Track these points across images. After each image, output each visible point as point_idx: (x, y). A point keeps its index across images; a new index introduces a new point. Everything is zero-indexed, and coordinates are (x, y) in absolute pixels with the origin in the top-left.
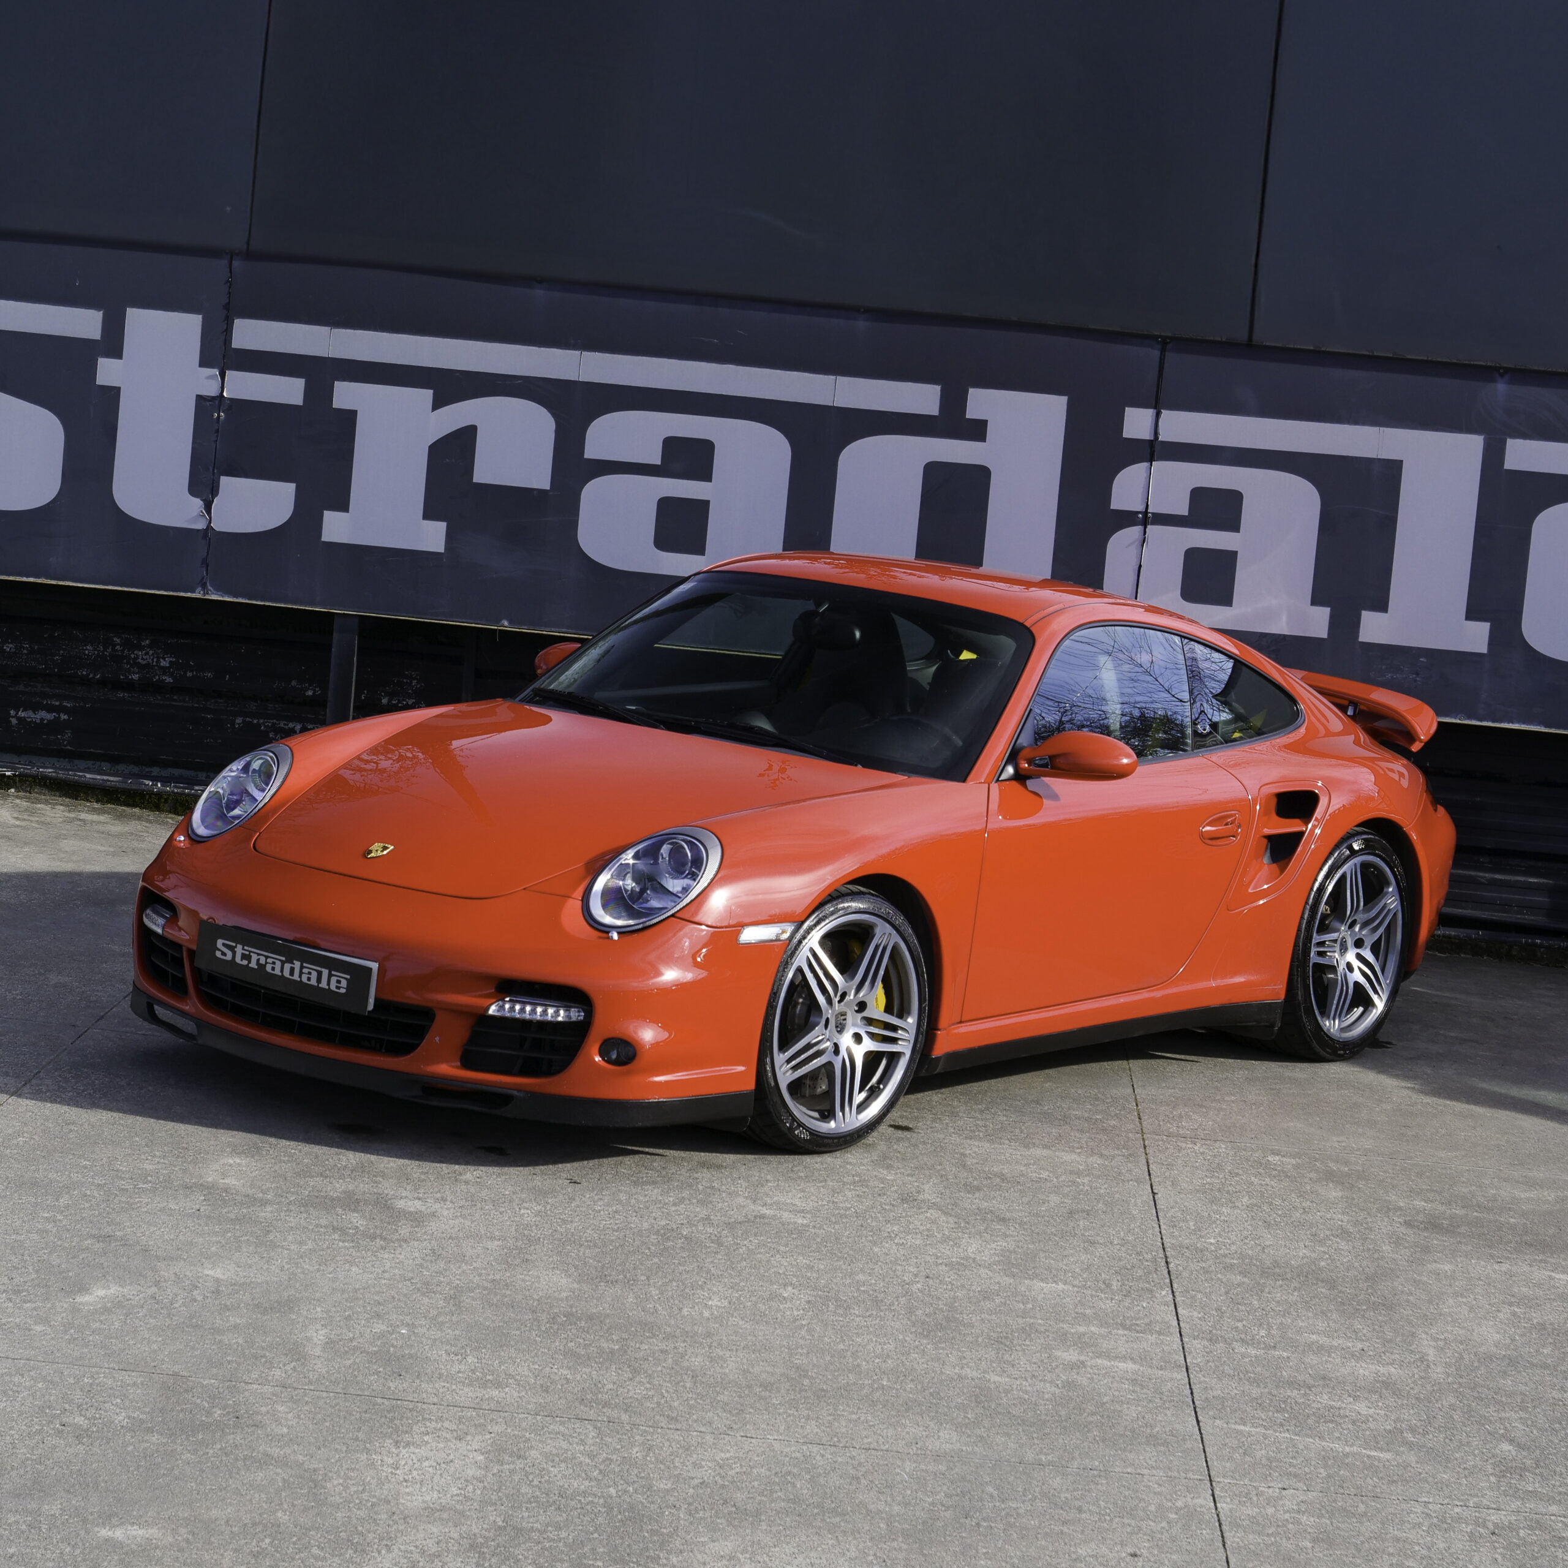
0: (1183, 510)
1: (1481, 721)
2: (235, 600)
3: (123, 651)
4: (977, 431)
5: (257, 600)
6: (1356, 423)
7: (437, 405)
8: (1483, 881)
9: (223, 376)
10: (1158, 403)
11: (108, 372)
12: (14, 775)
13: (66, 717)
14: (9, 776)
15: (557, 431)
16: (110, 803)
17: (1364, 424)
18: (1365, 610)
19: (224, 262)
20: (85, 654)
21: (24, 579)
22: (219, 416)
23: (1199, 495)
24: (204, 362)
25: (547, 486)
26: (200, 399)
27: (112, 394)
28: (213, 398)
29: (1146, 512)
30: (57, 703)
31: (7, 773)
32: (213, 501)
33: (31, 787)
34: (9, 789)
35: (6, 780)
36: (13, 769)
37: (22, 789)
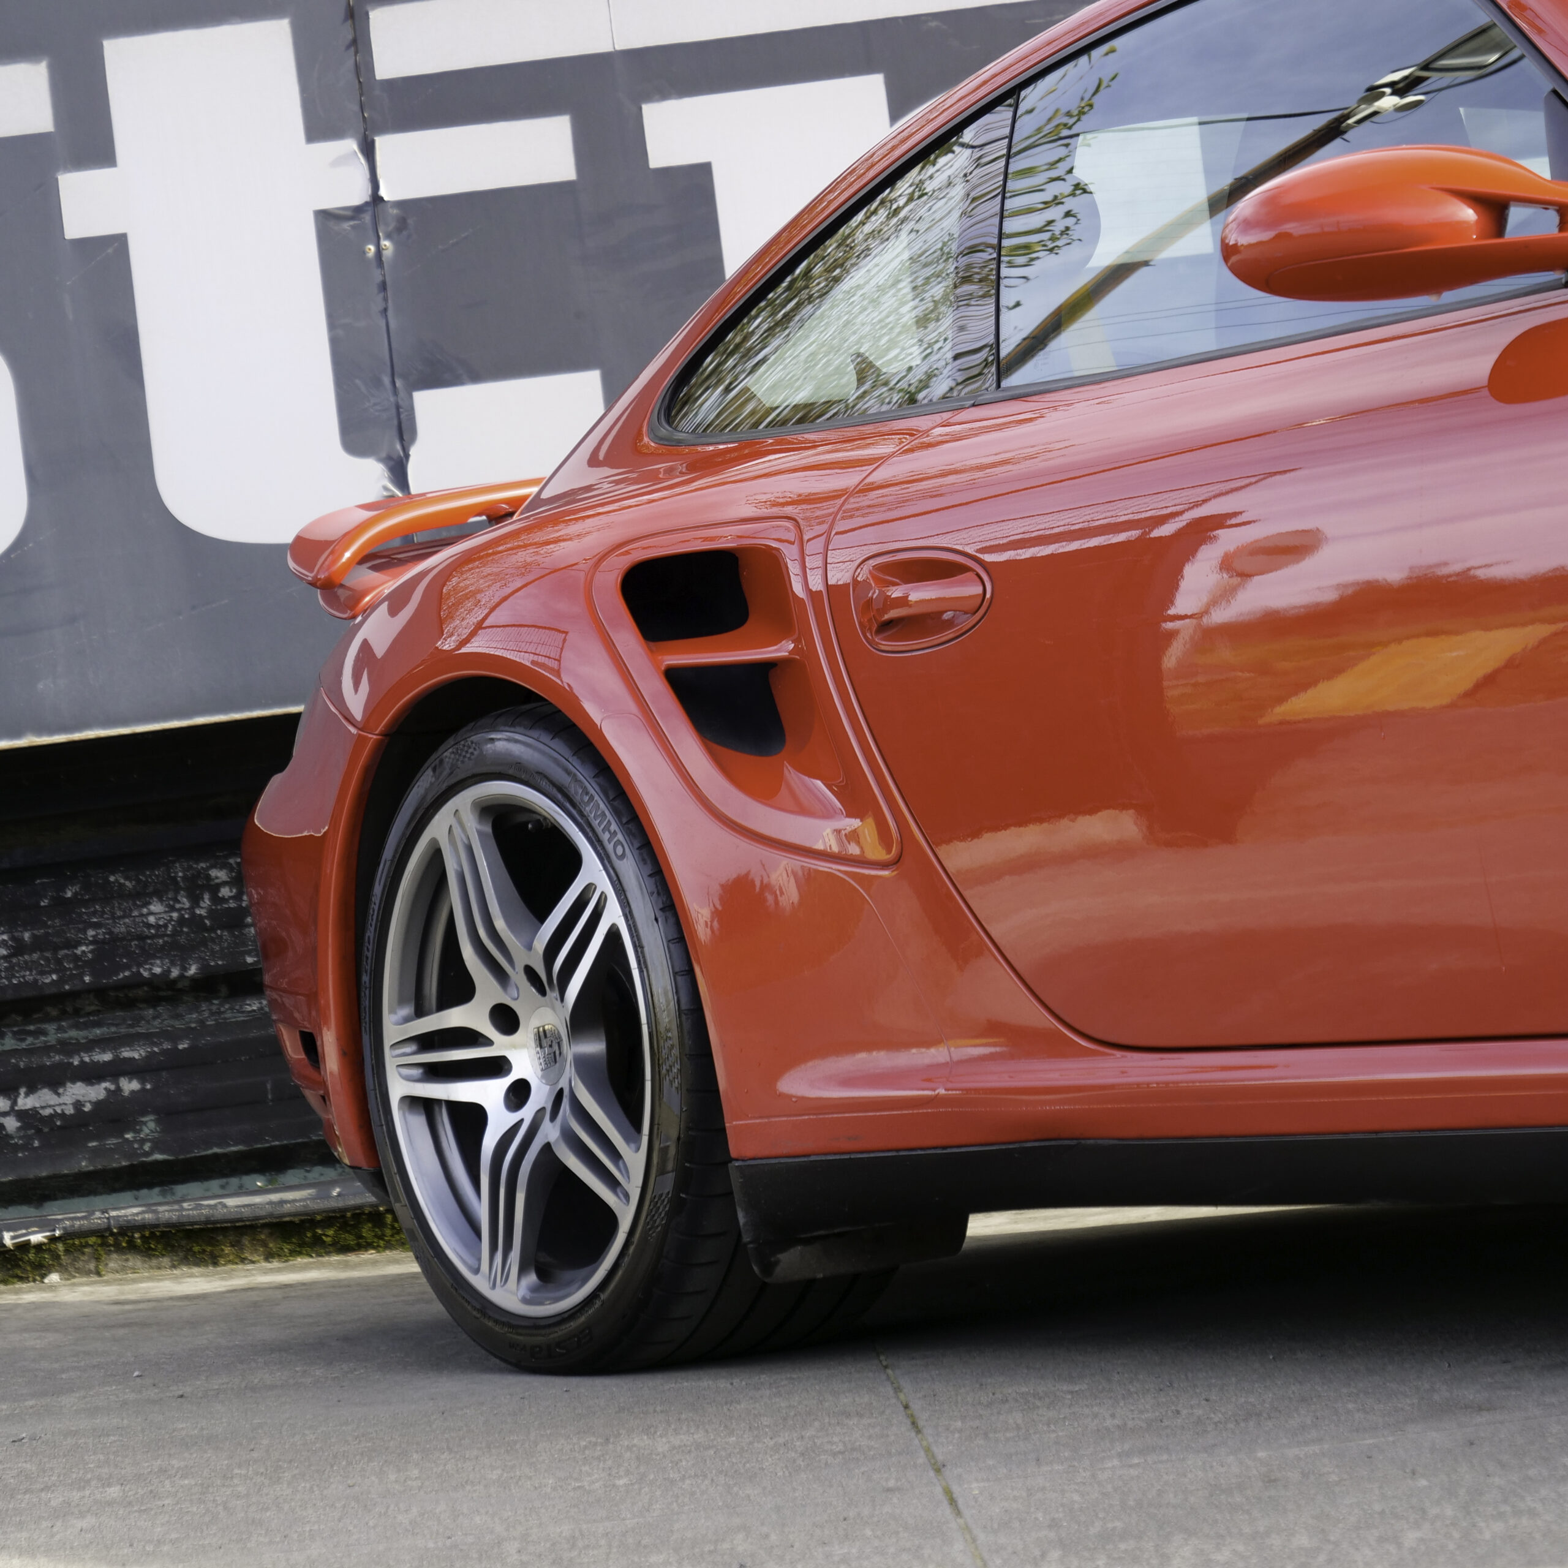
3: (238, 897)
9: (368, 150)
11: (88, 202)
12: (53, 1239)
13: (135, 1085)
14: (39, 1247)
16: (300, 1253)
20: (149, 926)
22: (380, 249)
24: (317, 129)
26: (326, 218)
28: (357, 211)
30: (107, 1057)
31: (36, 1238)
32: (407, 456)
33: (98, 1259)
34: (43, 1276)
35: (31, 1256)
36: (43, 1226)
37: (78, 1270)
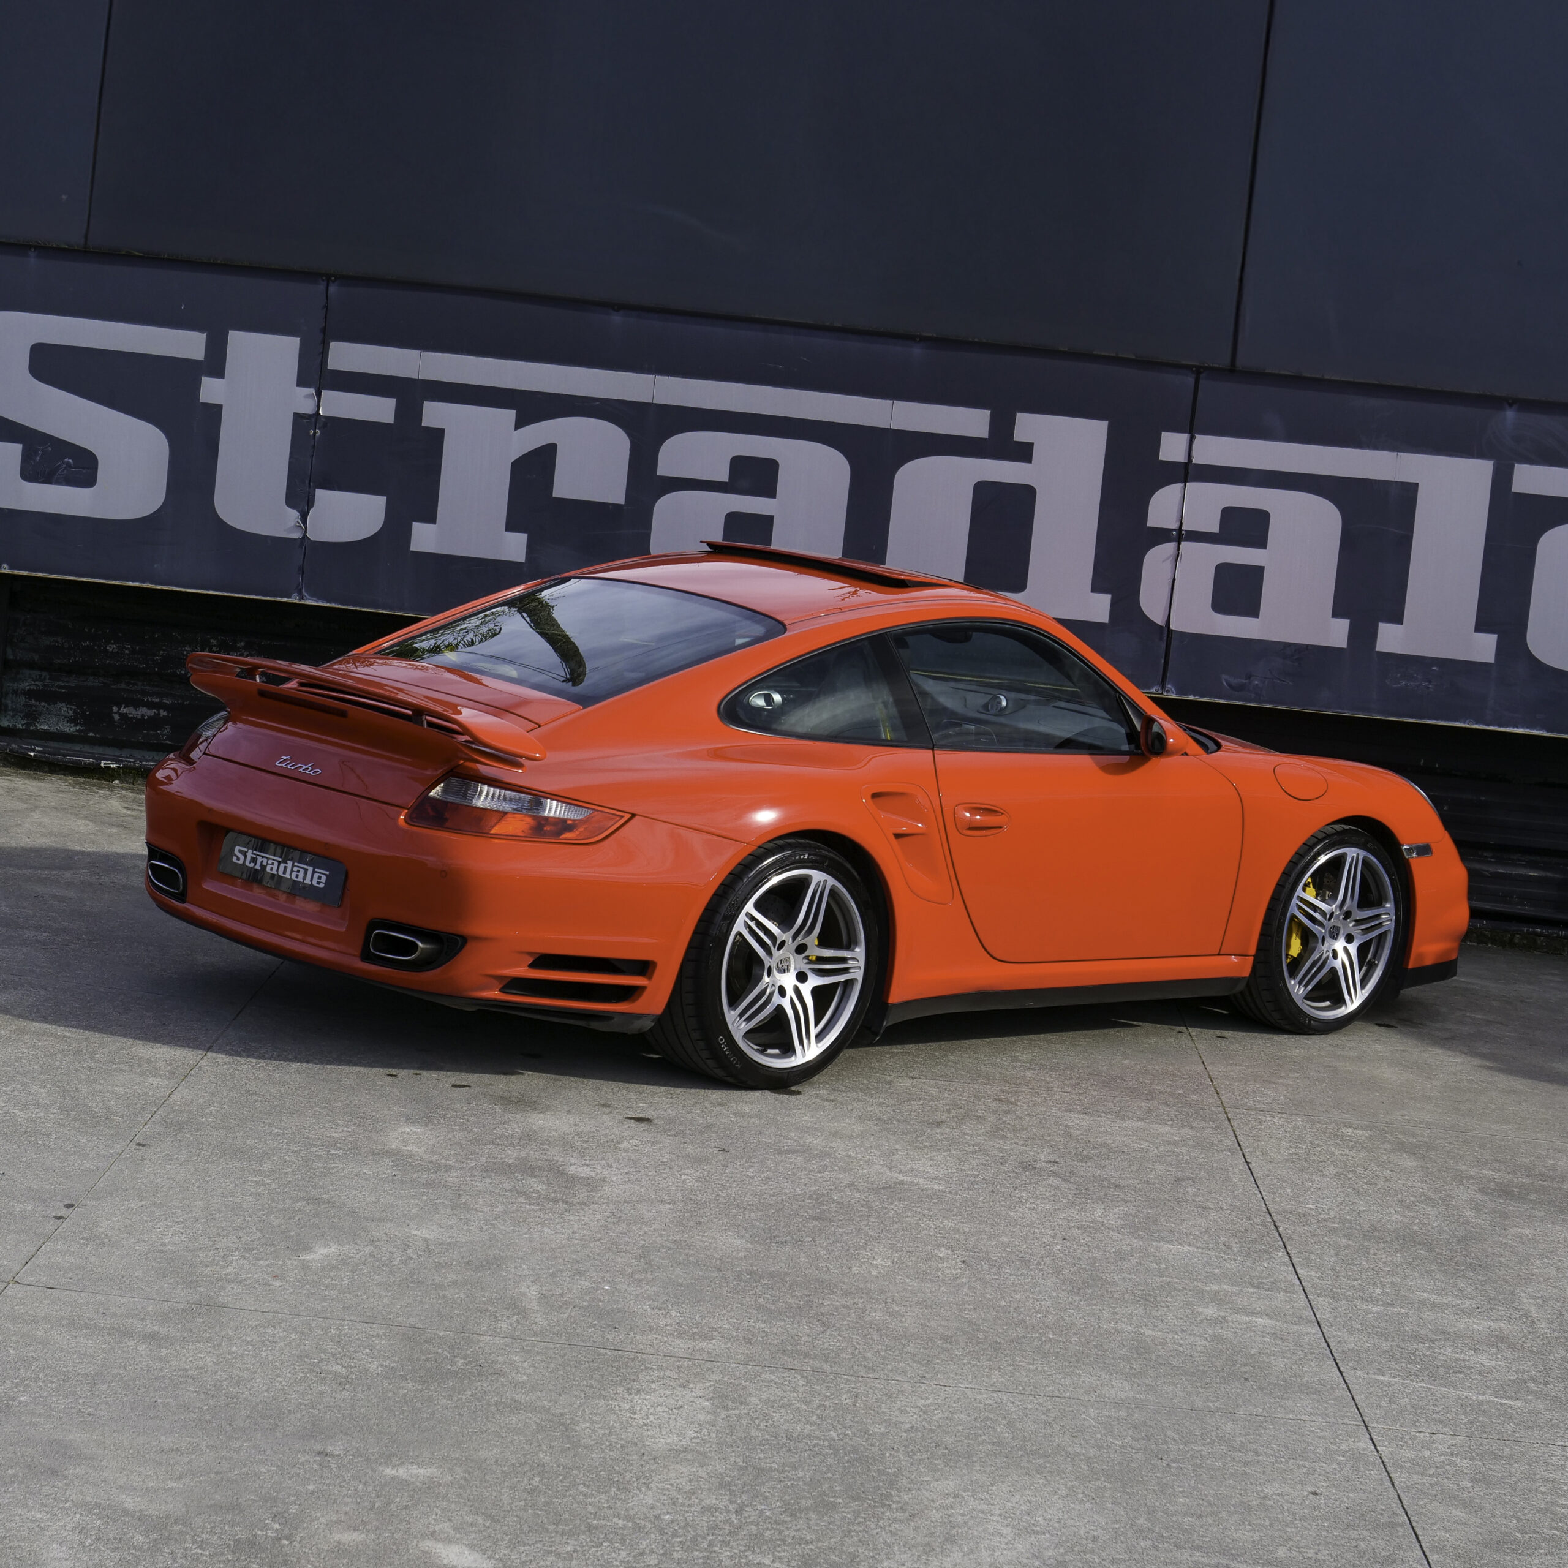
0: (1214, 527)
1: (1488, 725)
2: (329, 605)
4: (1024, 453)
5: (349, 605)
6: (1375, 448)
7: (519, 425)
8: (1487, 873)
9: (319, 395)
10: (1192, 429)
11: (211, 390)
12: (119, 767)
13: (165, 713)
14: (114, 769)
15: (631, 450)
17: (1383, 449)
18: (1382, 622)
19: (322, 287)
20: (184, 655)
21: (131, 584)
22: (315, 433)
23: (1228, 514)
24: (301, 382)
25: (623, 502)
26: (299, 419)
27: (215, 411)
28: (310, 416)
29: (1180, 529)
30: (157, 700)
31: (112, 766)
32: (309, 513)
33: (134, 779)
34: (113, 781)
35: (110, 772)
36: (117, 761)
37: (126, 781)
